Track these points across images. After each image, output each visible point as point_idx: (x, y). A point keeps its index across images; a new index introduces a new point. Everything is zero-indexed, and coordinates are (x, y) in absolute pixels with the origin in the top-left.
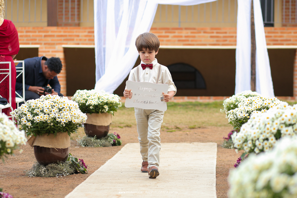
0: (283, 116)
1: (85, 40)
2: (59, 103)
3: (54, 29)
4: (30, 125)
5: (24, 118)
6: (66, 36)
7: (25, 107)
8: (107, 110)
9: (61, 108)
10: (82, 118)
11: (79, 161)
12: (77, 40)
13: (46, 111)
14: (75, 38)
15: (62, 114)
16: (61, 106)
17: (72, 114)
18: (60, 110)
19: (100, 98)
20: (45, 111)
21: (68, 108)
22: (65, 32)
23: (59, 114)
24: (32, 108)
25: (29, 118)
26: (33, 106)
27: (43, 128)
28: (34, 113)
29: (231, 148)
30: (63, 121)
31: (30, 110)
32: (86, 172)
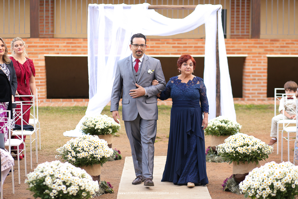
0: (275, 174)
1: (64, 50)
2: (94, 143)
3: (37, 40)
4: (75, 160)
5: (70, 154)
6: (47, 46)
7: (69, 146)
8: (111, 132)
9: (96, 146)
10: (111, 153)
11: (107, 183)
12: (57, 50)
13: (86, 149)
14: (56, 48)
15: (97, 151)
16: (96, 145)
17: (104, 151)
18: (95, 148)
19: (106, 123)
20: (85, 149)
21: (101, 146)
22: (46, 43)
23: (95, 151)
24: (74, 147)
25: (73, 155)
26: (75, 145)
27: (84, 162)
28: (76, 151)
29: (209, 162)
30: (99, 157)
31: (73, 148)
32: (112, 192)
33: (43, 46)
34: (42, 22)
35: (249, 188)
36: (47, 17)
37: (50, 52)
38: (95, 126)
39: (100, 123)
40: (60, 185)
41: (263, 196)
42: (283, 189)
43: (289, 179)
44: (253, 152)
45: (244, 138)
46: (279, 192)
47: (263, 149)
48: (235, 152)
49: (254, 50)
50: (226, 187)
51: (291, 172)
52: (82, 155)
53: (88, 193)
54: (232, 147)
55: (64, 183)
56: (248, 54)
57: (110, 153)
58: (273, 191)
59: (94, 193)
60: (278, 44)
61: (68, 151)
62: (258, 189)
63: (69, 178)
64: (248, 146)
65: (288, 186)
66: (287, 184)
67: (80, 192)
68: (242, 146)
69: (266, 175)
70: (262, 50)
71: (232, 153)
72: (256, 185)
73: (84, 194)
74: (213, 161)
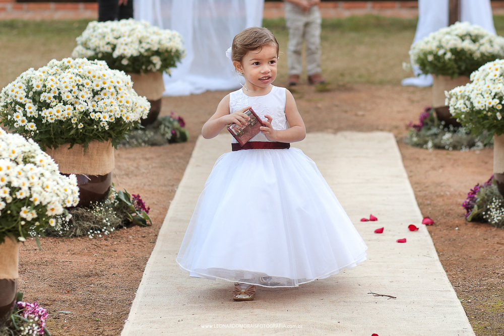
2: (93, 79)
4: (35, 128)
5: (20, 111)
7: (20, 87)
8: (158, 66)
9: (99, 88)
10: (142, 109)
11: (132, 198)
13: (68, 97)
15: (101, 103)
16: (97, 86)
17: (121, 102)
18: (95, 93)
19: (143, 40)
20: (64, 97)
21: (112, 90)
23: (94, 103)
24: (34, 90)
25: (31, 113)
26: (38, 86)
27: (62, 133)
28: (40, 102)
29: (427, 149)
30: (105, 119)
31: (31, 94)
32: (148, 222)
38: (114, 49)
39: (129, 40)
48: (500, 107)
50: (475, 210)
52: (56, 114)
54: (493, 94)
57: (139, 110)
61: (17, 103)
71: (492, 109)
73: (27, 214)
74: (439, 147)
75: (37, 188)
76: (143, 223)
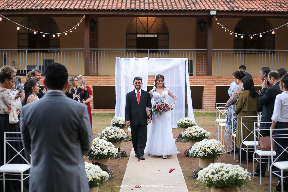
0: (207, 145)
1: (103, 82)
2: (117, 130)
3: (88, 77)
4: (107, 139)
6: (94, 80)
7: (104, 132)
11: (124, 152)
12: (99, 82)
14: (98, 81)
17: (122, 135)
18: (118, 133)
20: (112, 134)
21: (121, 132)
22: (93, 78)
23: (118, 135)
25: (106, 136)
28: (108, 134)
29: (179, 142)
33: (92, 80)
34: (92, 67)
35: (194, 152)
36: (94, 64)
37: (95, 83)
38: (119, 123)
39: (122, 121)
40: (98, 150)
41: (201, 156)
42: (211, 152)
43: (213, 147)
44: (200, 135)
45: (195, 129)
46: (208, 154)
47: (205, 134)
48: (190, 135)
49: (208, 82)
50: (186, 154)
51: (215, 144)
52: (111, 137)
53: (113, 154)
54: (189, 133)
55: (101, 149)
56: (205, 84)
57: (125, 136)
58: (205, 153)
59: (116, 154)
60: (222, 79)
61: (104, 135)
62: (198, 152)
63: (103, 146)
64: (197, 132)
65: (213, 151)
66: (213, 150)
67: (109, 154)
68: (194, 133)
69: (202, 145)
70: (213, 83)
72: (197, 150)
73: (111, 155)
74: (182, 142)
75: (112, 150)
76: (126, 156)
